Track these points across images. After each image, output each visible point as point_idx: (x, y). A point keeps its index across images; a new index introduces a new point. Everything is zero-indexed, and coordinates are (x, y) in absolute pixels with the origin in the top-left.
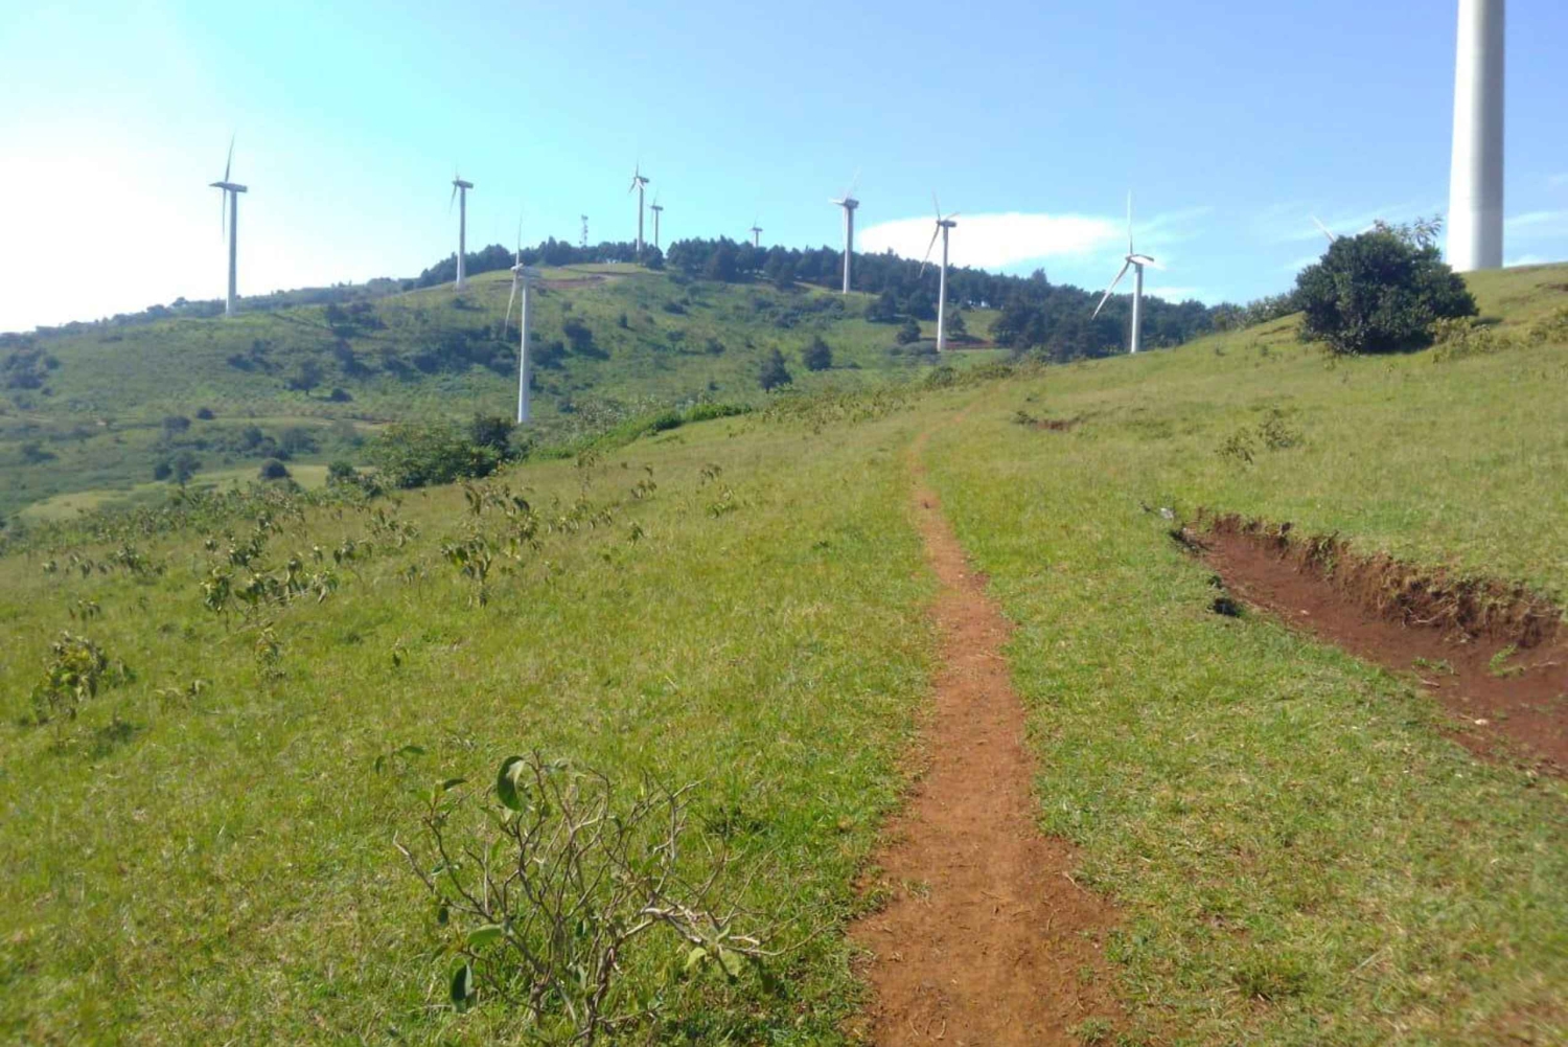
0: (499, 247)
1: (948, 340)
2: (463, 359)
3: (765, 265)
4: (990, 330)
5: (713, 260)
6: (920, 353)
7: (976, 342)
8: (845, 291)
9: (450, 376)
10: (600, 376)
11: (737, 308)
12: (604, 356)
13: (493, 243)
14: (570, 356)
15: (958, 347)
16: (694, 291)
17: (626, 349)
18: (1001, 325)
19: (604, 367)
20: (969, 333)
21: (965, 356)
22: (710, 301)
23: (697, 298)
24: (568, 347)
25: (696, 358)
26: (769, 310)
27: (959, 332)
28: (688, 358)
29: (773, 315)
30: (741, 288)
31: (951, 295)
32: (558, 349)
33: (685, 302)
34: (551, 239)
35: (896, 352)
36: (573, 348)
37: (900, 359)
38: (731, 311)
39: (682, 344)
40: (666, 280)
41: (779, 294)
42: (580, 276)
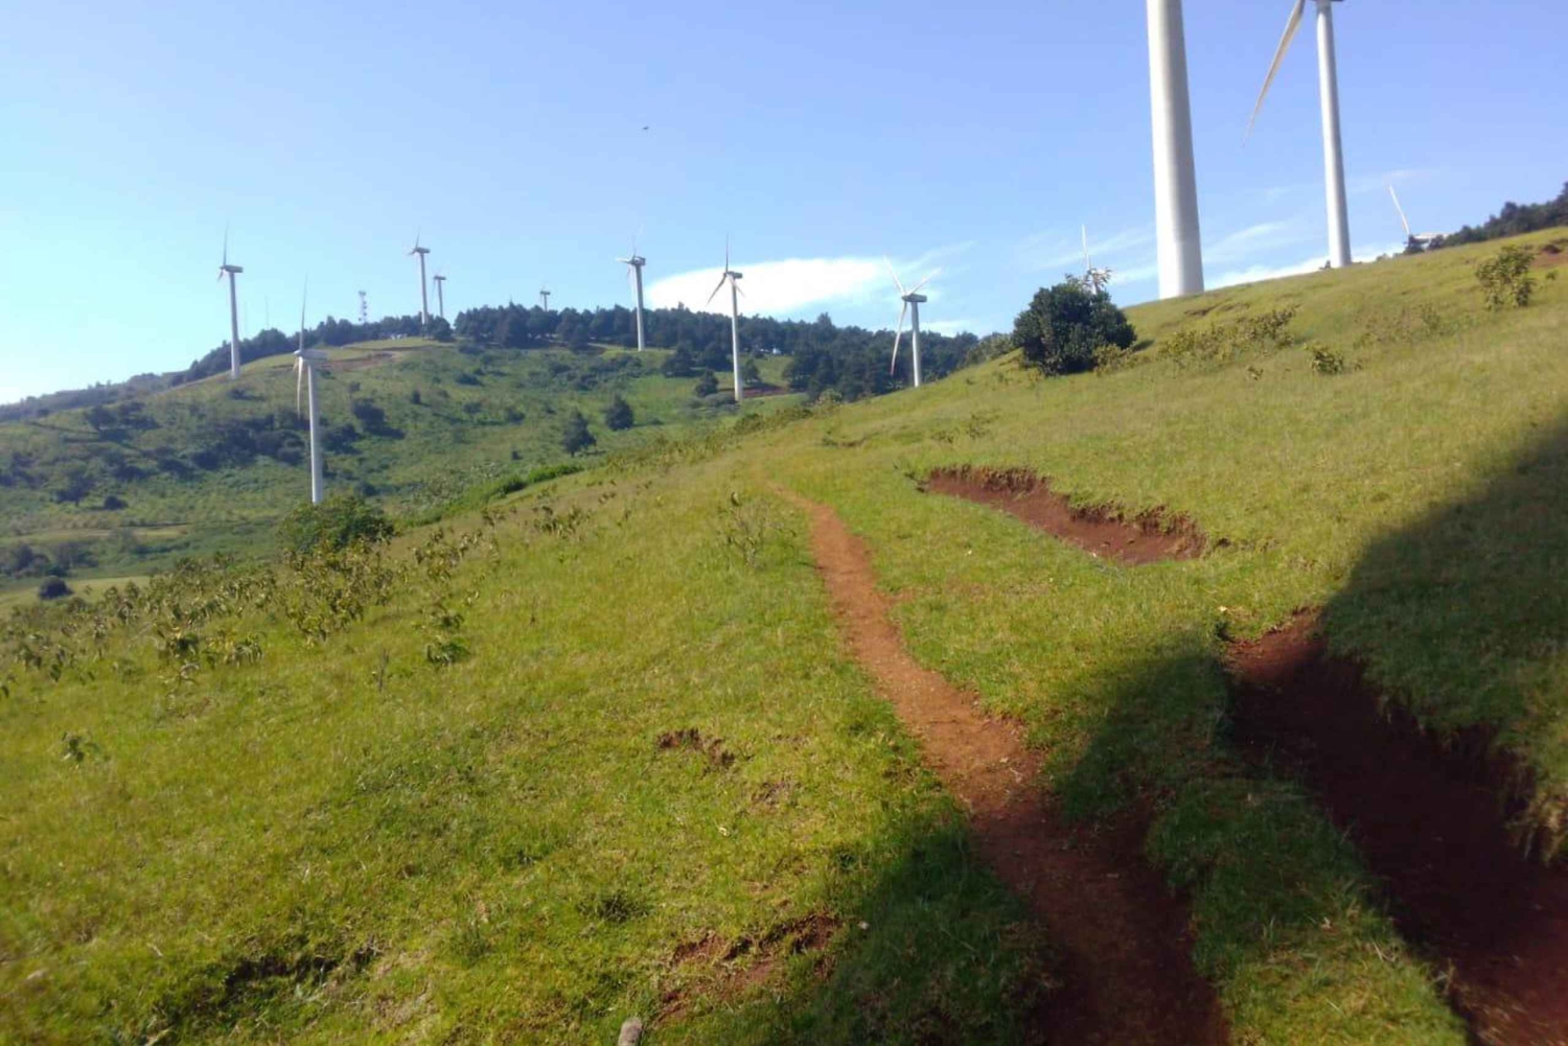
0: (275, 332)
1: (745, 389)
2: (247, 452)
3: (558, 328)
4: (784, 376)
5: (504, 330)
6: (719, 404)
7: (773, 389)
8: (640, 349)
9: (234, 471)
10: (396, 457)
11: (533, 374)
12: (398, 435)
13: (267, 328)
14: (361, 438)
15: (754, 395)
16: (488, 360)
17: (422, 425)
18: (793, 371)
19: (399, 446)
20: (765, 380)
21: (762, 403)
22: (506, 370)
23: (490, 368)
24: (359, 430)
25: (496, 429)
26: (565, 373)
27: (754, 381)
28: (487, 429)
29: (570, 378)
30: (534, 353)
31: (745, 345)
32: (350, 433)
33: (479, 372)
34: (330, 320)
35: (696, 405)
36: (366, 430)
37: (703, 411)
38: (527, 377)
39: (479, 416)
40: (456, 351)
41: (574, 356)
42: (365, 354)
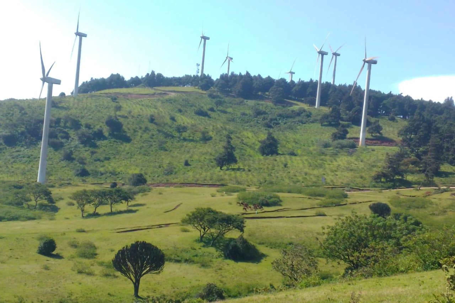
0: (118, 75)
1: (366, 139)
2: (34, 139)
3: (270, 90)
4: (400, 134)
5: (238, 87)
6: (343, 147)
7: (389, 142)
8: (316, 107)
9: (22, 149)
10: (118, 153)
11: (244, 114)
12: (128, 140)
13: (115, 73)
14: (105, 138)
15: (375, 144)
16: (219, 103)
17: (146, 136)
18: (407, 131)
19: (126, 147)
20: (385, 135)
21: (373, 150)
22: (230, 110)
23: (220, 108)
24: (106, 134)
25: (190, 144)
26: (263, 116)
27: (378, 135)
28: (185, 143)
29: (264, 119)
30: (251, 103)
31: (373, 112)
32: (100, 135)
33: (212, 110)
34: (153, 72)
35: (326, 146)
36: (110, 135)
37: (330, 150)
38: (239, 114)
39: (185, 135)
40: (207, 96)
41: (274, 107)
